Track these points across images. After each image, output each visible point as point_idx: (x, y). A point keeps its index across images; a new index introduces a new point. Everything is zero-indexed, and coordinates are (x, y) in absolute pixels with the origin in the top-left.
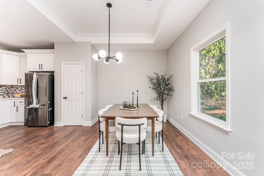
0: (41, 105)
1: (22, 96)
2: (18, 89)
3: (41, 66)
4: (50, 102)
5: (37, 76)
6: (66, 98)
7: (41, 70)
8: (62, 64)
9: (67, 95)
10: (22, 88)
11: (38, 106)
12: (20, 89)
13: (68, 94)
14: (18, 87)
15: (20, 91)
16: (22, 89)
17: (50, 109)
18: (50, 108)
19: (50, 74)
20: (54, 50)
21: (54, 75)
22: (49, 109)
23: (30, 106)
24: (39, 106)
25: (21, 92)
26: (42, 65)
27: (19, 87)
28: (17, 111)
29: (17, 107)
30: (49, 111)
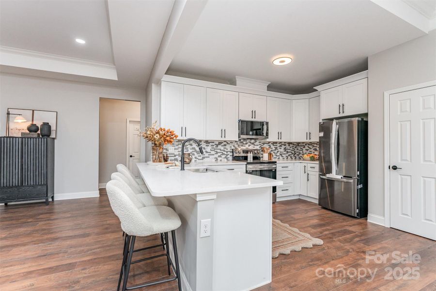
0: (344, 176)
1: (312, 159)
2: (304, 147)
3: (342, 107)
4: (360, 173)
5: (337, 126)
6: (395, 168)
7: (342, 115)
8: (386, 94)
9: (399, 161)
10: (310, 146)
11: (339, 177)
12: (307, 148)
13: (402, 160)
14: (304, 144)
15: (307, 150)
16: (310, 148)
17: (360, 186)
18: (360, 184)
19: (360, 119)
20: (368, 72)
21: (367, 121)
22: (358, 185)
23: (328, 175)
24: (341, 178)
25: (308, 152)
26: (343, 105)
27: (306, 144)
28: (308, 180)
29: (308, 174)
30: (358, 190)
